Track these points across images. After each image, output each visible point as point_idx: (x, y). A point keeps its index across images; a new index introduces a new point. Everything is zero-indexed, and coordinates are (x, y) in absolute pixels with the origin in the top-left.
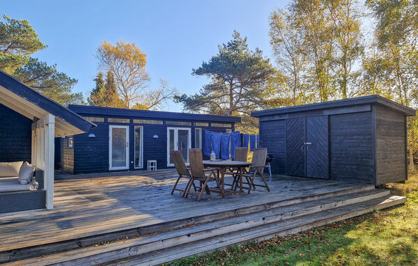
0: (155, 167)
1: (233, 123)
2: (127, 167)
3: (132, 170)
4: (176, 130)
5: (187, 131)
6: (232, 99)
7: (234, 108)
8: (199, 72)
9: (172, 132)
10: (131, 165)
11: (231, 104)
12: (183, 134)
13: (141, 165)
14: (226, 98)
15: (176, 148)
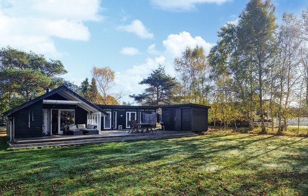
0: (121, 128)
1: (155, 109)
2: (110, 128)
3: (112, 129)
4: (130, 113)
5: (135, 113)
6: (158, 96)
7: (159, 100)
8: (142, 83)
9: (128, 114)
10: (112, 127)
11: (158, 98)
12: (133, 115)
13: (116, 128)
14: (155, 95)
15: (130, 120)
